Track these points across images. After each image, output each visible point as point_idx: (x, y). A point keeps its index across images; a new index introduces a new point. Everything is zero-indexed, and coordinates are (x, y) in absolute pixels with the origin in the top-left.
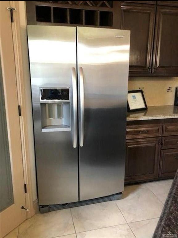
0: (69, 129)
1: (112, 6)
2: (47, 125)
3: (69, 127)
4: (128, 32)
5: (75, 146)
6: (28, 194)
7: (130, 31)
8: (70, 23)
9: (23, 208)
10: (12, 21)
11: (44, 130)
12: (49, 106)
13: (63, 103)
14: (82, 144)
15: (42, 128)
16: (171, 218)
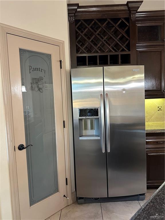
0: (99, 138)
1: (129, 50)
2: (83, 135)
3: (99, 136)
4: (143, 67)
5: (104, 151)
6: (68, 186)
7: (144, 66)
8: (99, 65)
9: (64, 196)
10: (61, 68)
11: (81, 138)
12: (85, 121)
13: (95, 118)
14: (109, 151)
15: (80, 137)
16: (157, 198)
